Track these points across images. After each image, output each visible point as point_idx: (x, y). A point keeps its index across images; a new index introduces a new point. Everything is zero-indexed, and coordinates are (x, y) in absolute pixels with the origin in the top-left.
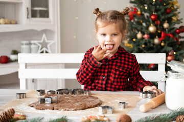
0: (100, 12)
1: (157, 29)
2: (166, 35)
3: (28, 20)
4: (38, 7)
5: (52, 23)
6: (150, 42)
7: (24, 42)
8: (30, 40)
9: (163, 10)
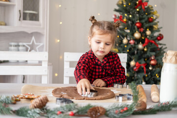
0: (96, 20)
1: (142, 36)
2: (149, 41)
3: (20, 22)
4: (29, 10)
5: (42, 27)
6: (134, 48)
7: (13, 44)
8: (18, 42)
9: (146, 19)
